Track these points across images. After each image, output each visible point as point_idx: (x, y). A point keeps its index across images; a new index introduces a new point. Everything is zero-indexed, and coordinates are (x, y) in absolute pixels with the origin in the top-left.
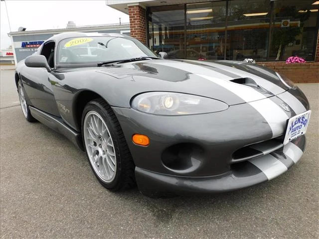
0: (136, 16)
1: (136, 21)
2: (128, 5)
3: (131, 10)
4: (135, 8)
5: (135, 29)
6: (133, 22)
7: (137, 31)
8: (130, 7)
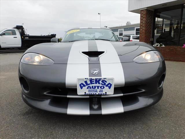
0: (144, 16)
1: (144, 19)
2: (140, 10)
3: (141, 12)
4: (144, 11)
5: (142, 24)
6: (142, 20)
7: (144, 25)
8: (141, 11)
